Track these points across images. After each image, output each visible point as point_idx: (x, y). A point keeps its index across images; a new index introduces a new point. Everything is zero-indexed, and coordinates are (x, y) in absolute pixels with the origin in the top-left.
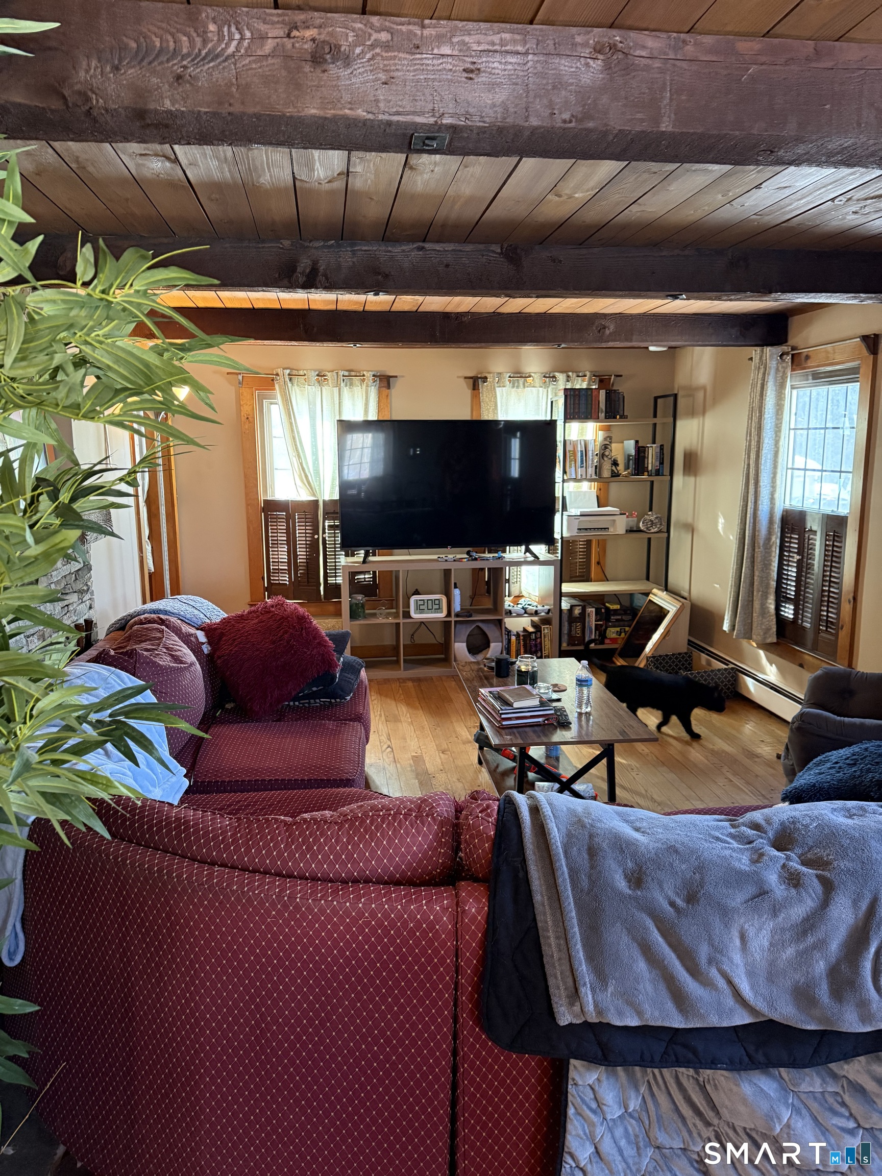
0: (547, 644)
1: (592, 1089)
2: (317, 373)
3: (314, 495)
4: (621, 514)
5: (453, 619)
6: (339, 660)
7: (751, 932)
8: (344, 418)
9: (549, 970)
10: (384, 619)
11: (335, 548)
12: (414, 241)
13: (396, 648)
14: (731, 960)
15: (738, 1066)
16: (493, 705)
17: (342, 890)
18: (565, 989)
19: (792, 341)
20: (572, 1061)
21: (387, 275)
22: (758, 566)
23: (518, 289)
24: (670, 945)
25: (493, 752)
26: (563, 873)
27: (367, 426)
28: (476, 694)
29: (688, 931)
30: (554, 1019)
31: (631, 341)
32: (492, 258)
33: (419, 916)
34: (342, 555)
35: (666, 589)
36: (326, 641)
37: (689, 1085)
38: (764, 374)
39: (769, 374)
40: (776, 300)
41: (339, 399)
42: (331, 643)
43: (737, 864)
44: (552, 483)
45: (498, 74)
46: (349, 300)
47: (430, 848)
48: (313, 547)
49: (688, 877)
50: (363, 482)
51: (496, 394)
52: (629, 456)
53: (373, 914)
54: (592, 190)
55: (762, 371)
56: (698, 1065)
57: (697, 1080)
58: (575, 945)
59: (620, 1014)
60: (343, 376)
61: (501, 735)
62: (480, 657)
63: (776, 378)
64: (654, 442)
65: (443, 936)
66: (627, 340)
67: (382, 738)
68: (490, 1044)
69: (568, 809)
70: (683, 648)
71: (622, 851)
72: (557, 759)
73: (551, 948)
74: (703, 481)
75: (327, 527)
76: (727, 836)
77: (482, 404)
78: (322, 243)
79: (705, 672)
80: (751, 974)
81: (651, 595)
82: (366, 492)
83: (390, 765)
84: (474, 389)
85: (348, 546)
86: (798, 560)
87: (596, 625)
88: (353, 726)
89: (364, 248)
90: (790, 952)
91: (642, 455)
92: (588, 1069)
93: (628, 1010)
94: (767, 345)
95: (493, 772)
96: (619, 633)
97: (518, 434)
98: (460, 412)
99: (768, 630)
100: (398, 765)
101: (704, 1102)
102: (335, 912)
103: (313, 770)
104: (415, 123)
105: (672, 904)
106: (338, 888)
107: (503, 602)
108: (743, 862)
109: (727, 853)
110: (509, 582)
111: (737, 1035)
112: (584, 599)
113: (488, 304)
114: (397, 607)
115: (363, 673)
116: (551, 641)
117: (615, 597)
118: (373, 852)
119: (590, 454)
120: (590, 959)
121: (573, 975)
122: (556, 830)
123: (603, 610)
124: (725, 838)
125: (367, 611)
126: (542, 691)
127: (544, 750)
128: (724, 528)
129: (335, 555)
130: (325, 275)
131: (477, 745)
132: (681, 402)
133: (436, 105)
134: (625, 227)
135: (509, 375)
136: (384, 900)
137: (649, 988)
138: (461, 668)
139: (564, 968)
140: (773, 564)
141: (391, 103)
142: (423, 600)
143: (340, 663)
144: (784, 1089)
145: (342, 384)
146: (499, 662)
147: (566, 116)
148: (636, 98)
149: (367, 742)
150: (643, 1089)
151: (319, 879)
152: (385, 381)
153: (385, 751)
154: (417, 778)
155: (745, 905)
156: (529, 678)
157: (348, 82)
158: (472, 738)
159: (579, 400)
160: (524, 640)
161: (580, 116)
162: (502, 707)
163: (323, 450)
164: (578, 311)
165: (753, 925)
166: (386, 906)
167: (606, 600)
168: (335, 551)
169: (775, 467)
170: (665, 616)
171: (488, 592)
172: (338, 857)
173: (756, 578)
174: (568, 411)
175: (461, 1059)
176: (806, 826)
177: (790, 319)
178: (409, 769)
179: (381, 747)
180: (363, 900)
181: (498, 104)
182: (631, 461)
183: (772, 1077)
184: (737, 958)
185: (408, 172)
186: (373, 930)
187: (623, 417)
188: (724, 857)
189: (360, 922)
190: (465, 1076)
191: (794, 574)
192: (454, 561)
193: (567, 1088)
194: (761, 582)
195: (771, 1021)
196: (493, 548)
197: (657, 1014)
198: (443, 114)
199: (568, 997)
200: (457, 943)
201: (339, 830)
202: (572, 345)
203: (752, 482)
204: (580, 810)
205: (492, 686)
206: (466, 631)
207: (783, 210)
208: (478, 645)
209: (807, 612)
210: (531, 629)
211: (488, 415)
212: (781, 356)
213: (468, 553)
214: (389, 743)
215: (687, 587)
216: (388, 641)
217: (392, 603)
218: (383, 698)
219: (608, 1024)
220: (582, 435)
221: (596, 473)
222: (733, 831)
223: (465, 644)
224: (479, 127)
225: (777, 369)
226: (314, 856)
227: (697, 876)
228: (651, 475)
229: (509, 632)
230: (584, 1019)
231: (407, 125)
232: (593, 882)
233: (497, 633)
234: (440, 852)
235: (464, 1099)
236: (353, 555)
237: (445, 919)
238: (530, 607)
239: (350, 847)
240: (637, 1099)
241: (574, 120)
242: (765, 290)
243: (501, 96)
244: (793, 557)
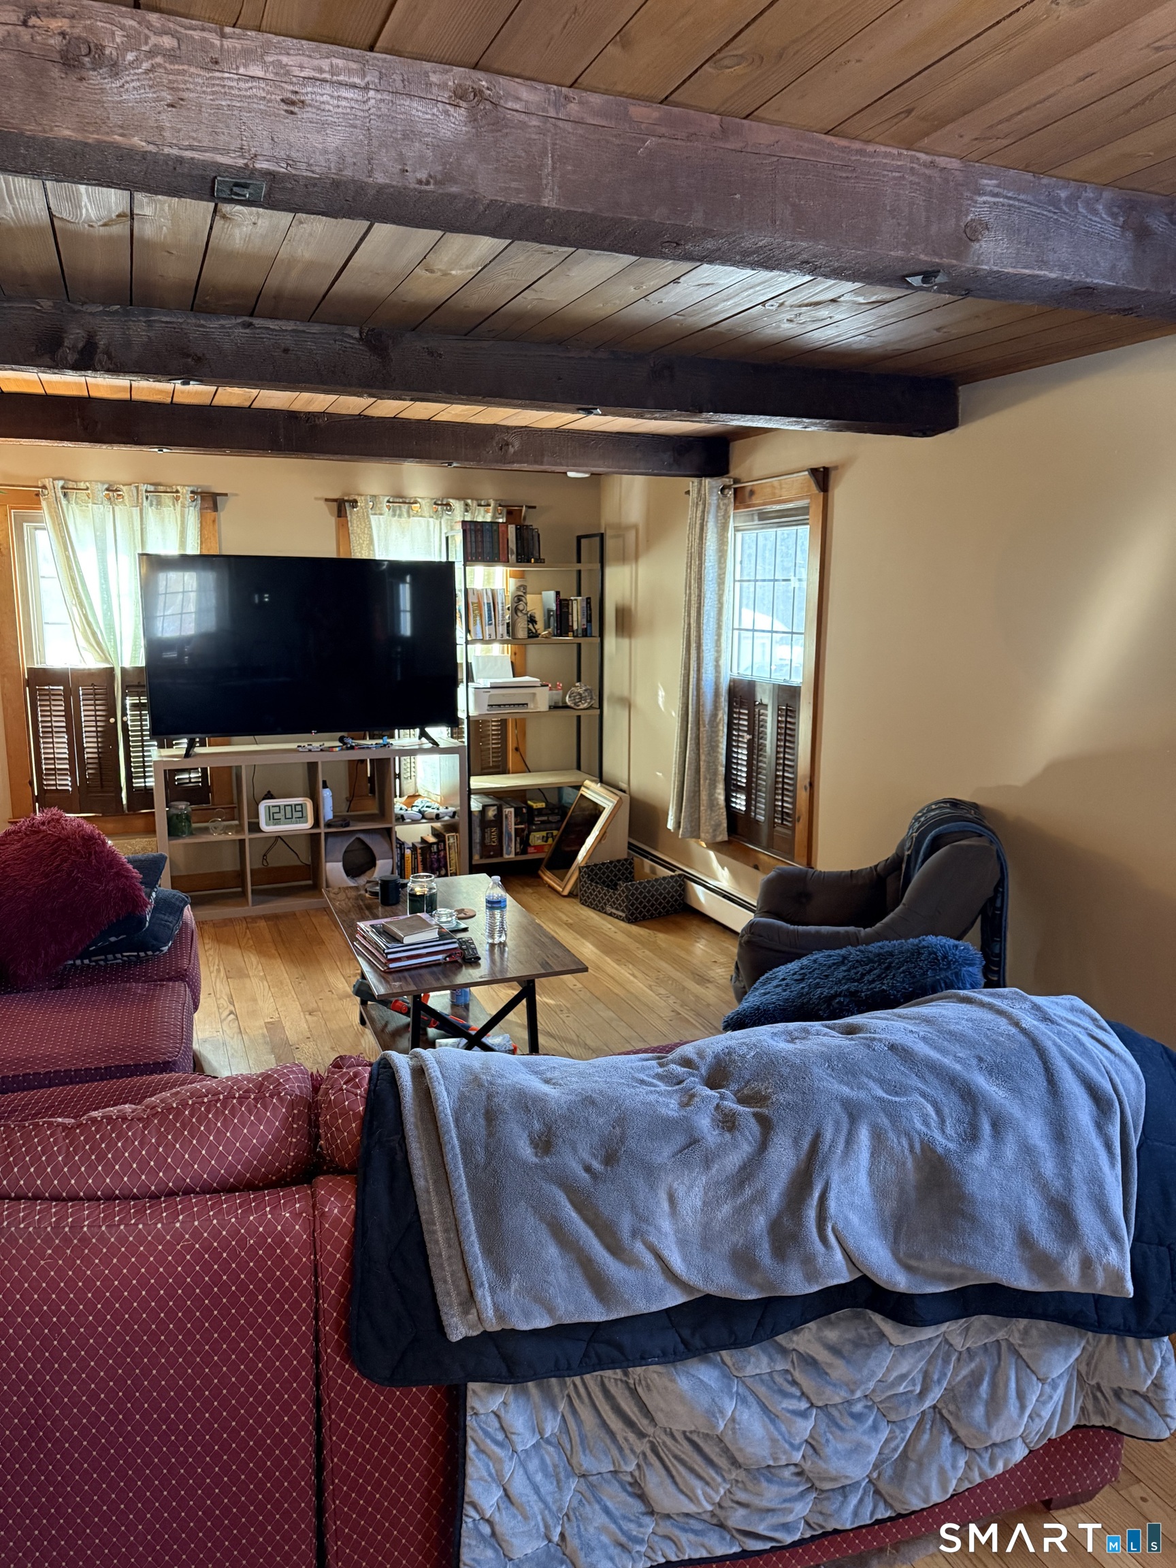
0: (453, 857)
1: (498, 1416)
2: (106, 486)
3: (107, 660)
4: (542, 686)
5: (322, 830)
6: (149, 896)
7: (681, 1192)
8: (151, 550)
9: (436, 1274)
10: (220, 834)
11: (142, 736)
12: (237, 315)
13: (241, 874)
14: (658, 1229)
15: (673, 1356)
16: (376, 943)
17: (150, 1207)
18: (458, 1294)
19: (735, 471)
20: (472, 1386)
21: (199, 359)
22: (704, 749)
23: (385, 388)
24: (587, 1221)
25: (380, 1006)
26: (453, 1147)
27: (185, 562)
28: (353, 930)
29: (608, 1200)
30: (444, 1334)
31: (542, 463)
32: (348, 345)
33: (261, 1229)
34: (153, 745)
35: (601, 779)
36: (128, 870)
37: (618, 1392)
38: (703, 512)
39: (708, 512)
40: (709, 422)
41: (142, 524)
42: (136, 873)
43: (663, 1111)
44: (453, 645)
45: (329, 111)
46: (148, 389)
47: (276, 1139)
48: (108, 736)
49: (607, 1132)
50: (188, 640)
51: (370, 524)
52: (549, 611)
53: (196, 1234)
54: (473, 268)
55: (700, 508)
56: (625, 1364)
57: (627, 1383)
58: (469, 1237)
59: (527, 1315)
60: (146, 491)
61: (387, 982)
62: (362, 880)
63: (717, 517)
64: (579, 594)
65: (296, 1250)
66: (536, 462)
67: (222, 1001)
68: (365, 1382)
69: (463, 1066)
70: (622, 852)
71: (527, 1110)
72: (467, 1007)
73: (438, 1244)
74: (640, 643)
75: (128, 707)
76: (654, 1077)
77: (352, 536)
78: (101, 308)
79: (648, 882)
80: (683, 1243)
81: (583, 788)
82: (190, 655)
83: (232, 1038)
84: (339, 515)
85: (163, 732)
86: (749, 740)
87: (516, 829)
88: (173, 988)
89: (165, 319)
90: (726, 1209)
91: (565, 610)
92: (491, 1392)
93: (536, 1309)
94: (706, 476)
95: (379, 1034)
96: (546, 839)
97: (408, 579)
98: (321, 546)
99: (718, 825)
100: (245, 1037)
101: (635, 1409)
102: (141, 1238)
103: (113, 1053)
104: (217, 163)
105: (588, 1169)
106: (144, 1205)
107: (392, 805)
108: (670, 1107)
109: (652, 1098)
110: (399, 778)
111: (670, 1320)
112: (500, 796)
113: (351, 404)
114: (240, 818)
115: (188, 912)
116: (459, 853)
117: (540, 791)
118: (195, 1152)
119: (500, 608)
120: (488, 1251)
121: (467, 1275)
122: (445, 1094)
123: (524, 810)
124: (651, 1080)
125: (194, 825)
126: (444, 919)
127: (449, 997)
128: (665, 703)
129: (143, 746)
130: (107, 353)
131: (358, 999)
132: (610, 544)
133: (245, 143)
134: (520, 317)
135: (387, 499)
136: (211, 1213)
137: (562, 1276)
138: (332, 895)
139: (455, 1267)
140: (721, 745)
141: (182, 133)
142: (279, 806)
143: (152, 900)
144: (727, 1375)
145: (145, 503)
146: (385, 884)
147: (422, 175)
148: (511, 162)
149: (196, 1008)
150: (562, 1406)
151: (117, 1198)
152: (210, 501)
153: (225, 1019)
154: (273, 1052)
155: (673, 1159)
156: (426, 903)
157: (117, 98)
158: (350, 990)
159: (482, 537)
160: (422, 854)
161: (439, 177)
162: (389, 945)
163: (119, 596)
164: (473, 420)
165: (683, 1183)
166: (215, 1222)
167: (528, 796)
168: (143, 741)
169: (719, 627)
170: (601, 813)
171: (372, 791)
172: (143, 1164)
173: (702, 763)
174: (469, 551)
175: (327, 1409)
176: (743, 1057)
177: (731, 444)
178: (261, 1041)
179: (220, 1014)
180: (181, 1217)
181: (331, 149)
182: (552, 618)
183: (714, 1365)
184: (666, 1225)
185: (219, 223)
186: (198, 1257)
187: (539, 561)
188: (650, 1104)
189: (179, 1247)
190: (333, 1430)
191: (745, 758)
192: (322, 750)
193: (465, 1419)
194: (708, 768)
195: (708, 1298)
196: (376, 732)
197: (571, 1308)
198: (256, 156)
199: (461, 1304)
200: (315, 1257)
201: (145, 1128)
202: (466, 464)
203: (693, 645)
204: (477, 1065)
205: (376, 917)
206: (343, 845)
207: (709, 312)
208: (358, 864)
209: (760, 802)
210: (432, 839)
211: (360, 552)
212: (722, 490)
213: (341, 739)
214: (232, 1008)
215: (626, 777)
216: (228, 864)
217: (233, 812)
218: (222, 947)
219: (513, 1330)
220: (489, 583)
221: (508, 632)
222: (660, 1070)
223: (340, 864)
224: (306, 177)
225: (718, 506)
226: (109, 1168)
227: (618, 1131)
228: (577, 636)
229: (401, 845)
230: (482, 1330)
231: (205, 165)
232: (490, 1154)
233: (386, 846)
234: (291, 1142)
235: (332, 1461)
236: (170, 746)
237: (297, 1227)
238: (430, 810)
239: (161, 1150)
240: (555, 1418)
241: (432, 181)
242: (694, 408)
243: (334, 140)
244: (742, 737)
